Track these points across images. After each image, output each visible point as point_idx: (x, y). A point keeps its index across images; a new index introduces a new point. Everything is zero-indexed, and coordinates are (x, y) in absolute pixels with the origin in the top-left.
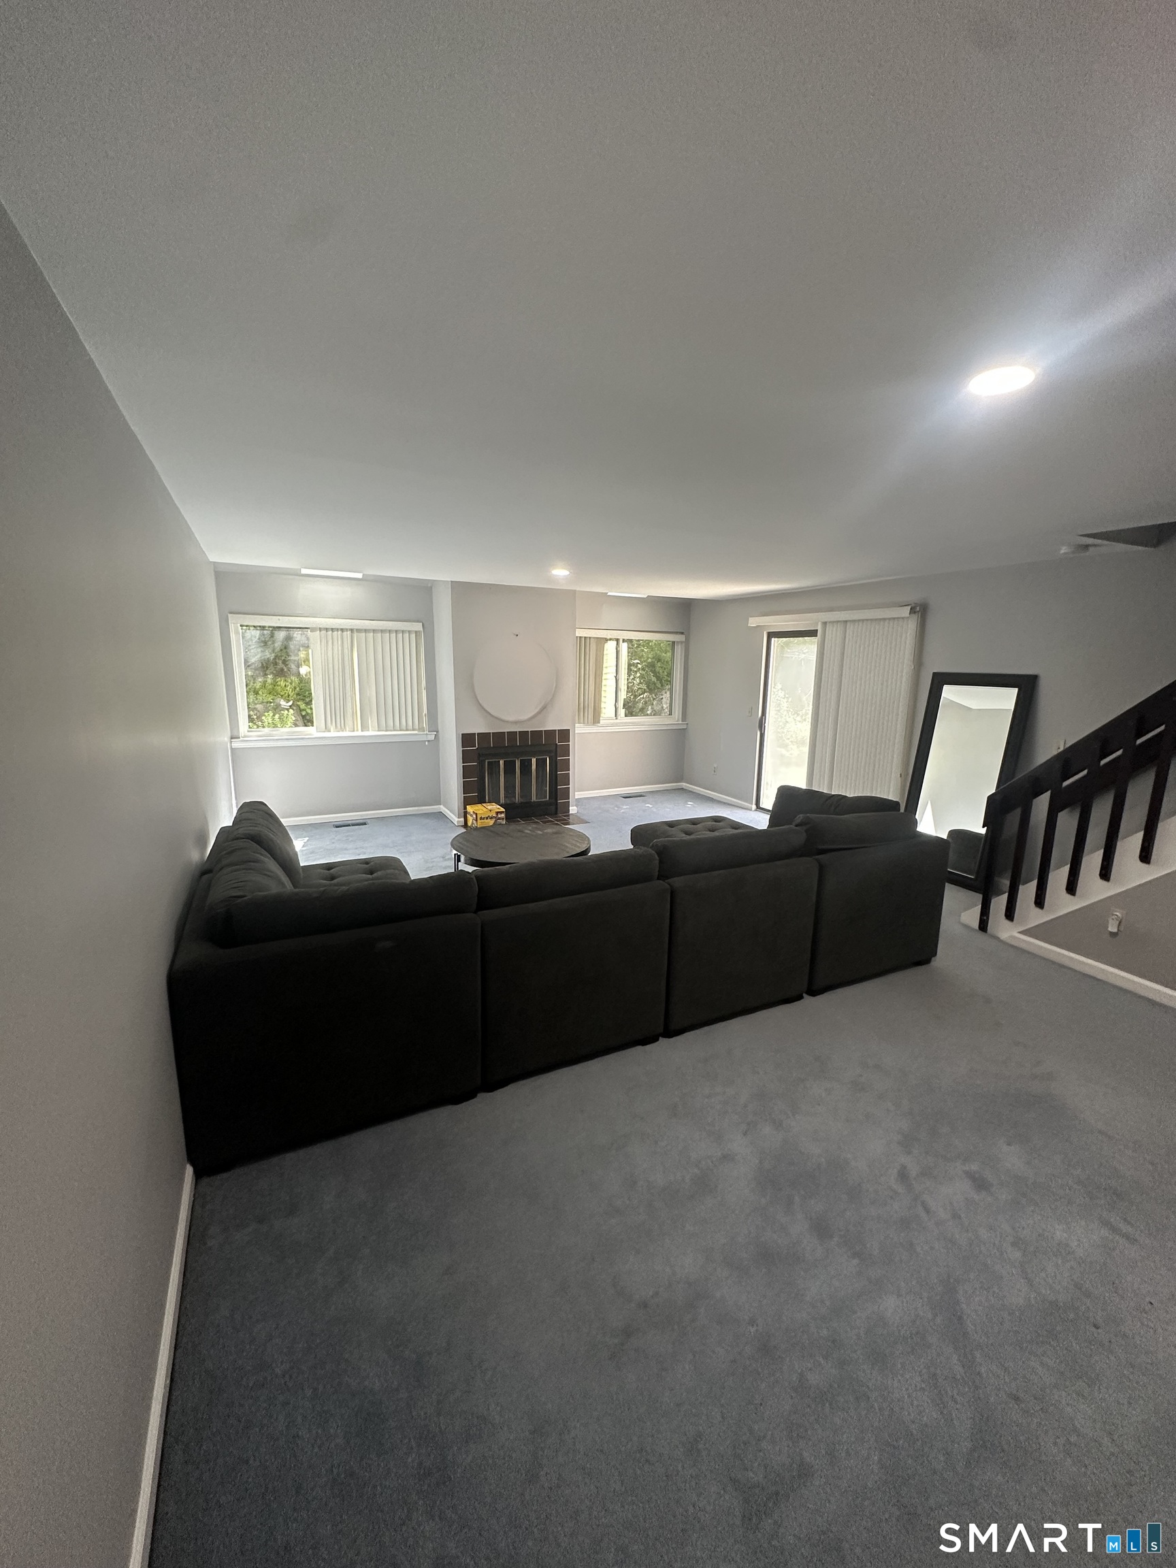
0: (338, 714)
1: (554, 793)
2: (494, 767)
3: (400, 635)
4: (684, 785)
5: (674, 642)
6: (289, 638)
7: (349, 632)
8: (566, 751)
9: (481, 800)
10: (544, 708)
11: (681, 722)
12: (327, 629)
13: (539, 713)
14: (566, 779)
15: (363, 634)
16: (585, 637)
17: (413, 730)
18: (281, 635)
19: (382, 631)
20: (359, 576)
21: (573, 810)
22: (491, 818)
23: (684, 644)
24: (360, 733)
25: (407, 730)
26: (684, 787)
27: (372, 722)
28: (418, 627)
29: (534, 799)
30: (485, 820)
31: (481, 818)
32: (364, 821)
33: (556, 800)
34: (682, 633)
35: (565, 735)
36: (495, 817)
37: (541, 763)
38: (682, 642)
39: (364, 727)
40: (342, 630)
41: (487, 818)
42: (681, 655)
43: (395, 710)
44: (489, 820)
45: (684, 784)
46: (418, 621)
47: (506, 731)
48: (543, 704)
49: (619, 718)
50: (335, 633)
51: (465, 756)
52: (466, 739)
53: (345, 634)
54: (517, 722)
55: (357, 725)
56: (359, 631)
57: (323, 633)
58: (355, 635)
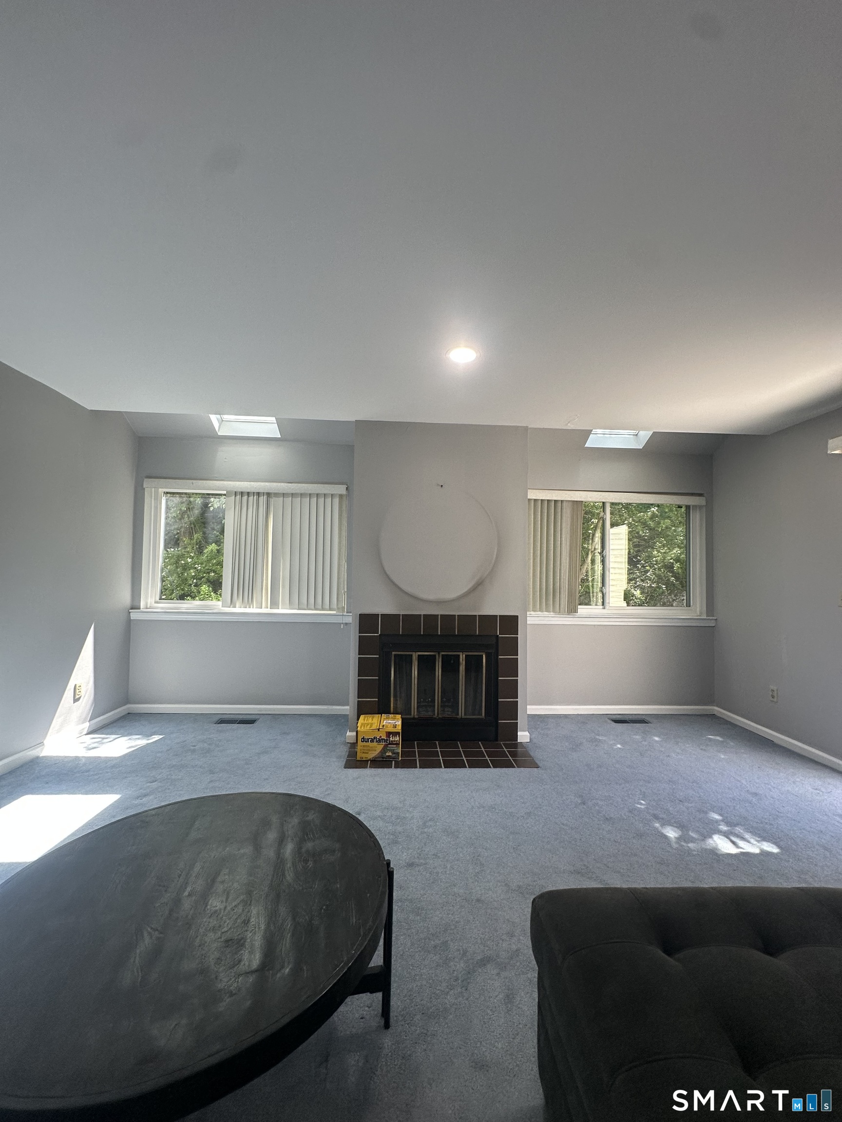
0: (246, 586)
1: (493, 707)
2: (404, 663)
3: (321, 500)
4: (717, 710)
5: (688, 507)
6: (206, 506)
7: (266, 497)
8: (513, 647)
9: (383, 709)
10: (480, 582)
11: (705, 617)
12: (242, 494)
14: (513, 689)
15: (281, 499)
16: (555, 501)
17: (330, 609)
18: (199, 501)
19: (302, 495)
21: (523, 736)
22: (380, 741)
23: (704, 509)
24: (268, 610)
25: (323, 609)
26: (715, 713)
27: (283, 598)
28: (341, 489)
29: (461, 713)
30: (369, 744)
31: (364, 740)
32: (253, 717)
33: (497, 719)
34: (700, 495)
35: (511, 623)
36: (386, 741)
37: (473, 665)
38: (700, 507)
39: (274, 604)
40: (258, 494)
41: (372, 741)
42: (701, 525)
43: (310, 587)
44: (375, 744)
45: (716, 708)
46: (342, 484)
47: (422, 613)
48: (478, 579)
49: (607, 607)
50: (251, 498)
51: (364, 645)
52: (366, 621)
53: (261, 498)
54: (439, 603)
55: (266, 597)
56: (276, 495)
57: (238, 497)
58: (273, 500)
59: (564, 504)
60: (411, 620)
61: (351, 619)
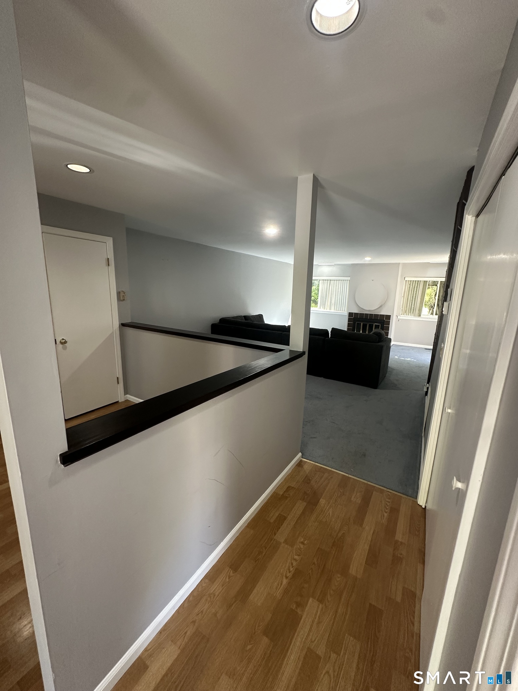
0: (324, 305)
2: (359, 325)
3: (344, 281)
7: (330, 281)
8: (388, 323)
10: (381, 306)
12: (324, 280)
13: (379, 308)
15: (333, 281)
17: (343, 311)
19: (339, 280)
20: (334, 264)
24: (329, 311)
25: (341, 311)
27: (333, 308)
28: (350, 279)
35: (388, 317)
37: (377, 326)
39: (330, 309)
43: (340, 305)
46: (351, 277)
47: (364, 313)
48: (381, 305)
50: (326, 281)
51: (349, 320)
52: (350, 314)
53: (328, 281)
54: (369, 311)
55: (328, 308)
56: (332, 280)
57: (323, 281)
58: (331, 281)
59: (421, 282)
60: (362, 315)
61: (346, 314)
